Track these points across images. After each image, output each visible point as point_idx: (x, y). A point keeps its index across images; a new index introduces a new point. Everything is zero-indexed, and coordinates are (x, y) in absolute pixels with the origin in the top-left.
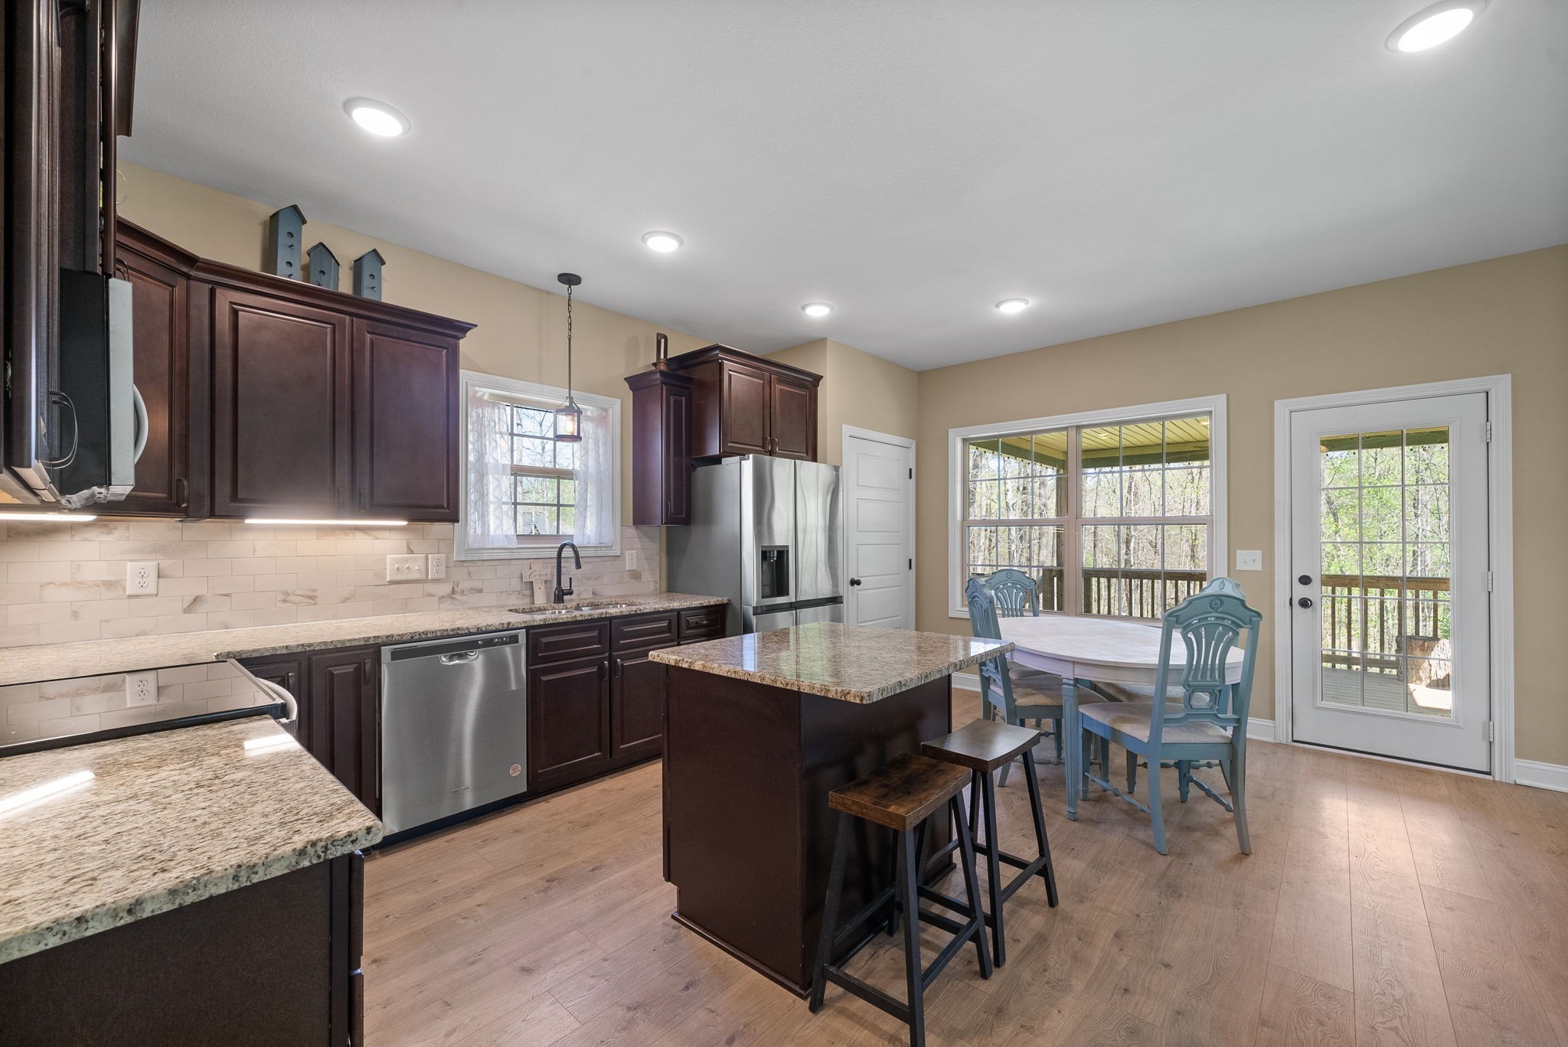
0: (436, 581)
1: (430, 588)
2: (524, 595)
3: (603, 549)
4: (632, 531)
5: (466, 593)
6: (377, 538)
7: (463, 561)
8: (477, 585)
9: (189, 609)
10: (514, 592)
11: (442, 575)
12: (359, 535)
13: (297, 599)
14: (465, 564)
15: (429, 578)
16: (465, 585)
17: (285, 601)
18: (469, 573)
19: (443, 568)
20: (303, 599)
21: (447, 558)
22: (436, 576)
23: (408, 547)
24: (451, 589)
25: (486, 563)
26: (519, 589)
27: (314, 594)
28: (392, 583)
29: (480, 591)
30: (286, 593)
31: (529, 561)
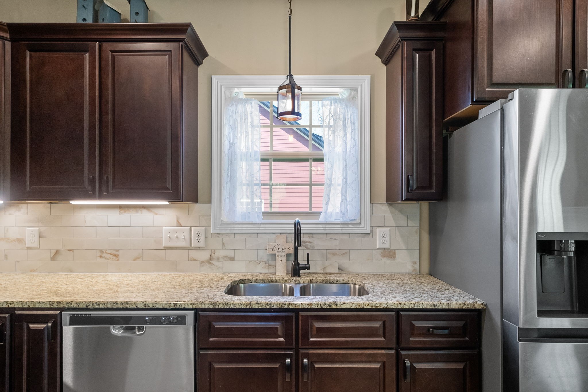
0: (198, 248)
1: (194, 254)
2: (270, 266)
3: (350, 226)
4: (384, 209)
5: (221, 259)
6: (157, 214)
7: (218, 233)
8: (231, 254)
9: (53, 258)
10: (261, 261)
11: (202, 244)
12: (145, 212)
13: (108, 256)
14: (220, 236)
15: (192, 246)
16: (220, 253)
17: (101, 257)
18: (224, 244)
19: (203, 238)
20: (111, 257)
21: (206, 231)
22: (198, 245)
23: (177, 221)
24: (209, 256)
25: (237, 236)
26: (265, 260)
27: (117, 253)
28: (167, 248)
29: (232, 259)
30: (102, 252)
31: (274, 236)
